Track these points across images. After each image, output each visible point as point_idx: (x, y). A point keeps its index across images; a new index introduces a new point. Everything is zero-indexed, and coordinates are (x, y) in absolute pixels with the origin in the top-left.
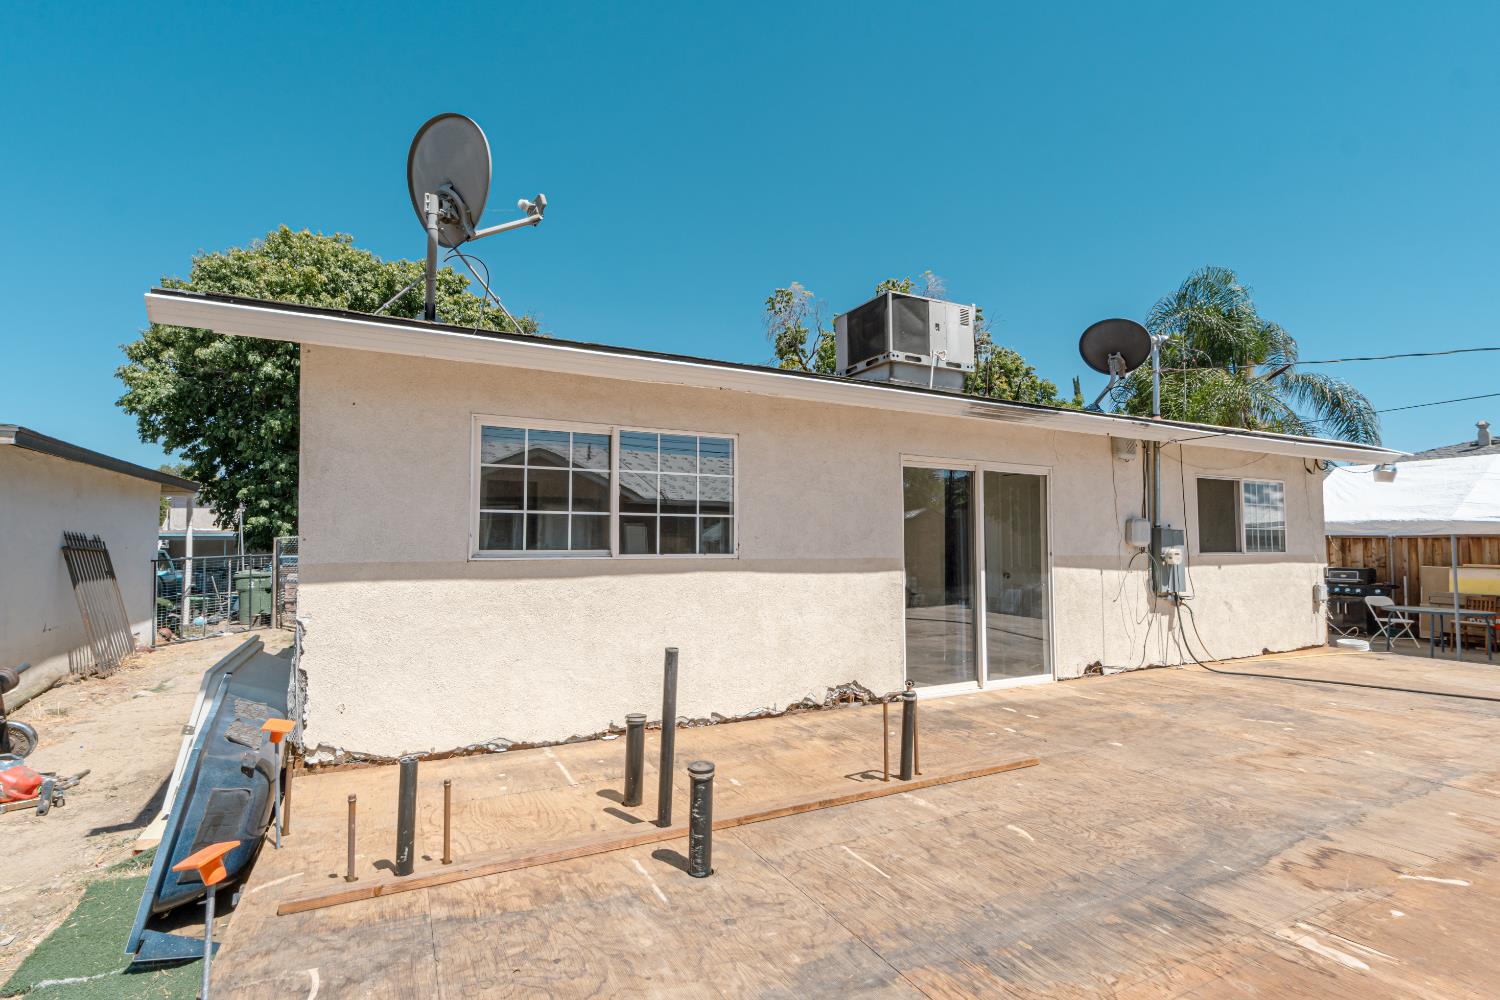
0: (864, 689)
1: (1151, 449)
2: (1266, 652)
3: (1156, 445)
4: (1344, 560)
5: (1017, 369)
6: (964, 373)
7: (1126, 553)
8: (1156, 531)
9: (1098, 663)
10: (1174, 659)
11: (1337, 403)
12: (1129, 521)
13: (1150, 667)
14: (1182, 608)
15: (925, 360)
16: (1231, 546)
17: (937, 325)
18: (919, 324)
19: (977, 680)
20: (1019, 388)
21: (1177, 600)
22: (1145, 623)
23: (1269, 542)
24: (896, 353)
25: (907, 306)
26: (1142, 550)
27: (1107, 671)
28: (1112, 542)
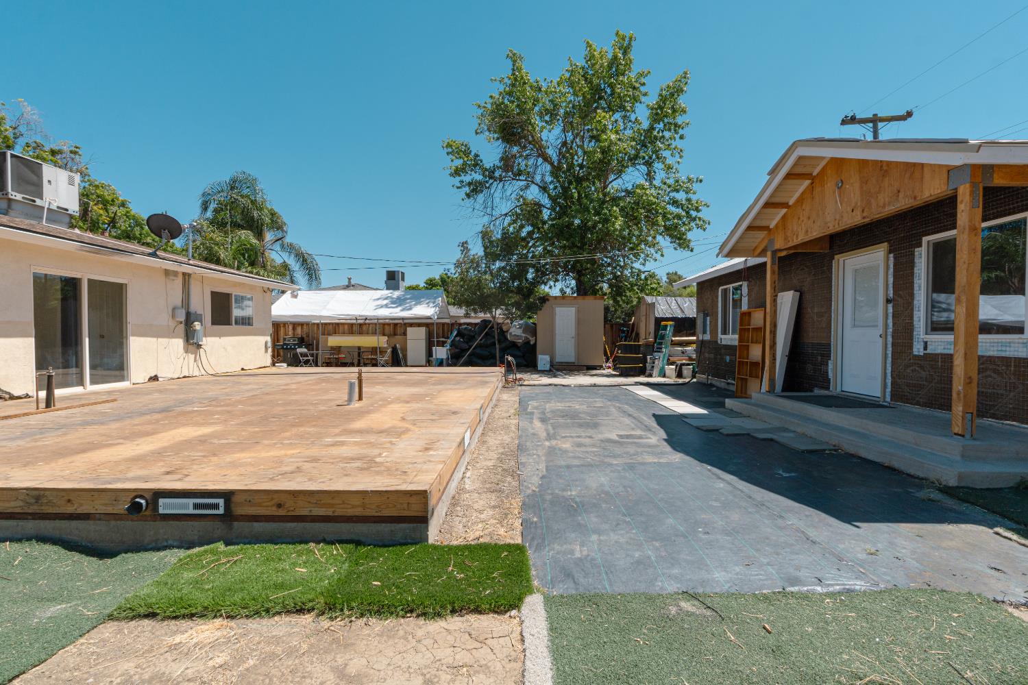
0: (5, 391)
1: (186, 276)
2: (243, 369)
3: (189, 275)
4: (294, 334)
5: (113, 201)
6: (70, 215)
7: (172, 324)
8: (188, 314)
9: (156, 376)
10: (196, 373)
11: (305, 261)
12: (174, 309)
13: (184, 377)
14: (201, 350)
15: (39, 202)
16: (228, 323)
17: (49, 181)
18: (34, 178)
19: (83, 386)
20: (115, 214)
21: (199, 346)
22: (182, 358)
23: (246, 321)
24: (14, 193)
25: (23, 164)
26: (181, 323)
27: (160, 379)
28: (164, 319)
